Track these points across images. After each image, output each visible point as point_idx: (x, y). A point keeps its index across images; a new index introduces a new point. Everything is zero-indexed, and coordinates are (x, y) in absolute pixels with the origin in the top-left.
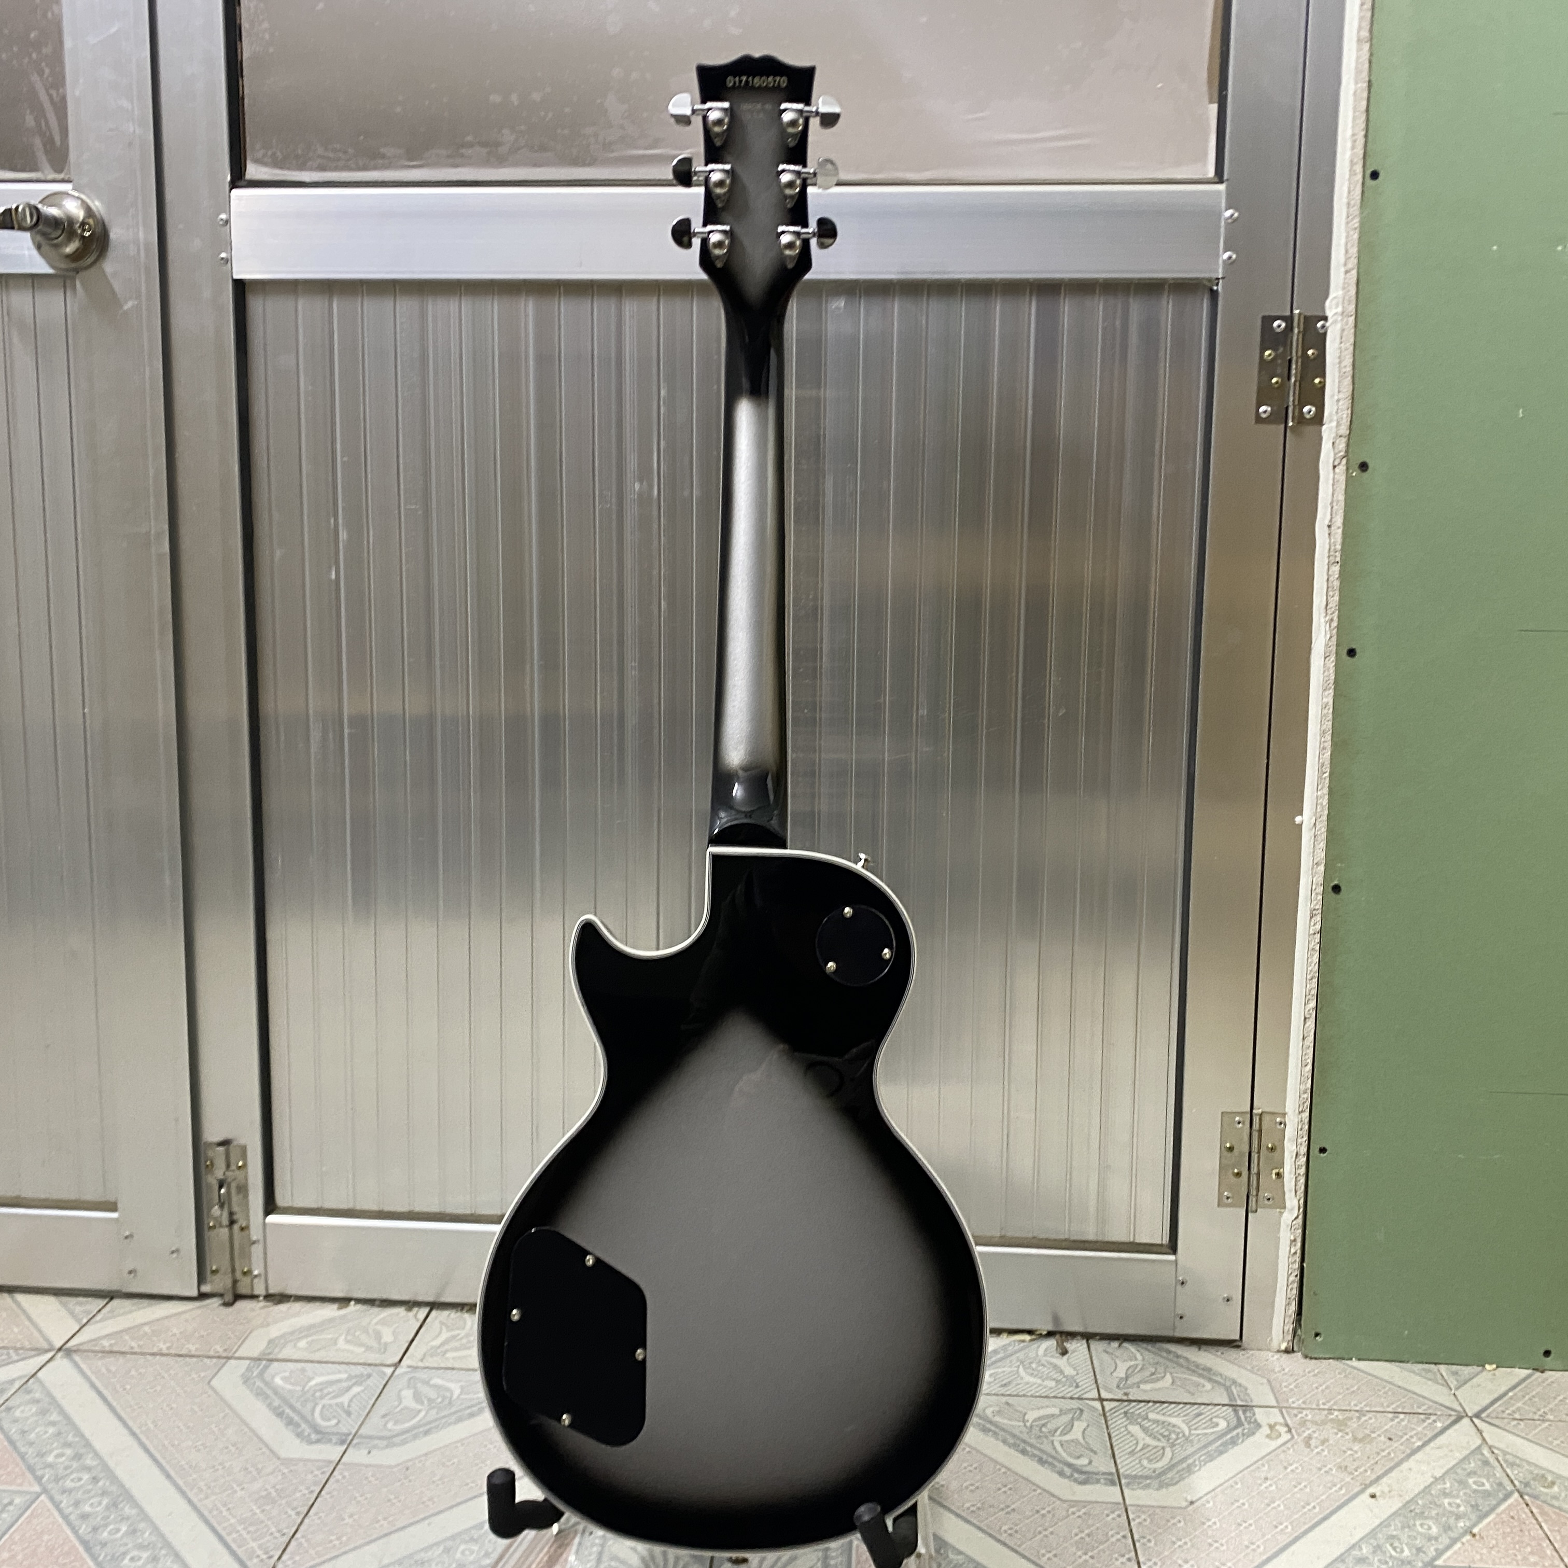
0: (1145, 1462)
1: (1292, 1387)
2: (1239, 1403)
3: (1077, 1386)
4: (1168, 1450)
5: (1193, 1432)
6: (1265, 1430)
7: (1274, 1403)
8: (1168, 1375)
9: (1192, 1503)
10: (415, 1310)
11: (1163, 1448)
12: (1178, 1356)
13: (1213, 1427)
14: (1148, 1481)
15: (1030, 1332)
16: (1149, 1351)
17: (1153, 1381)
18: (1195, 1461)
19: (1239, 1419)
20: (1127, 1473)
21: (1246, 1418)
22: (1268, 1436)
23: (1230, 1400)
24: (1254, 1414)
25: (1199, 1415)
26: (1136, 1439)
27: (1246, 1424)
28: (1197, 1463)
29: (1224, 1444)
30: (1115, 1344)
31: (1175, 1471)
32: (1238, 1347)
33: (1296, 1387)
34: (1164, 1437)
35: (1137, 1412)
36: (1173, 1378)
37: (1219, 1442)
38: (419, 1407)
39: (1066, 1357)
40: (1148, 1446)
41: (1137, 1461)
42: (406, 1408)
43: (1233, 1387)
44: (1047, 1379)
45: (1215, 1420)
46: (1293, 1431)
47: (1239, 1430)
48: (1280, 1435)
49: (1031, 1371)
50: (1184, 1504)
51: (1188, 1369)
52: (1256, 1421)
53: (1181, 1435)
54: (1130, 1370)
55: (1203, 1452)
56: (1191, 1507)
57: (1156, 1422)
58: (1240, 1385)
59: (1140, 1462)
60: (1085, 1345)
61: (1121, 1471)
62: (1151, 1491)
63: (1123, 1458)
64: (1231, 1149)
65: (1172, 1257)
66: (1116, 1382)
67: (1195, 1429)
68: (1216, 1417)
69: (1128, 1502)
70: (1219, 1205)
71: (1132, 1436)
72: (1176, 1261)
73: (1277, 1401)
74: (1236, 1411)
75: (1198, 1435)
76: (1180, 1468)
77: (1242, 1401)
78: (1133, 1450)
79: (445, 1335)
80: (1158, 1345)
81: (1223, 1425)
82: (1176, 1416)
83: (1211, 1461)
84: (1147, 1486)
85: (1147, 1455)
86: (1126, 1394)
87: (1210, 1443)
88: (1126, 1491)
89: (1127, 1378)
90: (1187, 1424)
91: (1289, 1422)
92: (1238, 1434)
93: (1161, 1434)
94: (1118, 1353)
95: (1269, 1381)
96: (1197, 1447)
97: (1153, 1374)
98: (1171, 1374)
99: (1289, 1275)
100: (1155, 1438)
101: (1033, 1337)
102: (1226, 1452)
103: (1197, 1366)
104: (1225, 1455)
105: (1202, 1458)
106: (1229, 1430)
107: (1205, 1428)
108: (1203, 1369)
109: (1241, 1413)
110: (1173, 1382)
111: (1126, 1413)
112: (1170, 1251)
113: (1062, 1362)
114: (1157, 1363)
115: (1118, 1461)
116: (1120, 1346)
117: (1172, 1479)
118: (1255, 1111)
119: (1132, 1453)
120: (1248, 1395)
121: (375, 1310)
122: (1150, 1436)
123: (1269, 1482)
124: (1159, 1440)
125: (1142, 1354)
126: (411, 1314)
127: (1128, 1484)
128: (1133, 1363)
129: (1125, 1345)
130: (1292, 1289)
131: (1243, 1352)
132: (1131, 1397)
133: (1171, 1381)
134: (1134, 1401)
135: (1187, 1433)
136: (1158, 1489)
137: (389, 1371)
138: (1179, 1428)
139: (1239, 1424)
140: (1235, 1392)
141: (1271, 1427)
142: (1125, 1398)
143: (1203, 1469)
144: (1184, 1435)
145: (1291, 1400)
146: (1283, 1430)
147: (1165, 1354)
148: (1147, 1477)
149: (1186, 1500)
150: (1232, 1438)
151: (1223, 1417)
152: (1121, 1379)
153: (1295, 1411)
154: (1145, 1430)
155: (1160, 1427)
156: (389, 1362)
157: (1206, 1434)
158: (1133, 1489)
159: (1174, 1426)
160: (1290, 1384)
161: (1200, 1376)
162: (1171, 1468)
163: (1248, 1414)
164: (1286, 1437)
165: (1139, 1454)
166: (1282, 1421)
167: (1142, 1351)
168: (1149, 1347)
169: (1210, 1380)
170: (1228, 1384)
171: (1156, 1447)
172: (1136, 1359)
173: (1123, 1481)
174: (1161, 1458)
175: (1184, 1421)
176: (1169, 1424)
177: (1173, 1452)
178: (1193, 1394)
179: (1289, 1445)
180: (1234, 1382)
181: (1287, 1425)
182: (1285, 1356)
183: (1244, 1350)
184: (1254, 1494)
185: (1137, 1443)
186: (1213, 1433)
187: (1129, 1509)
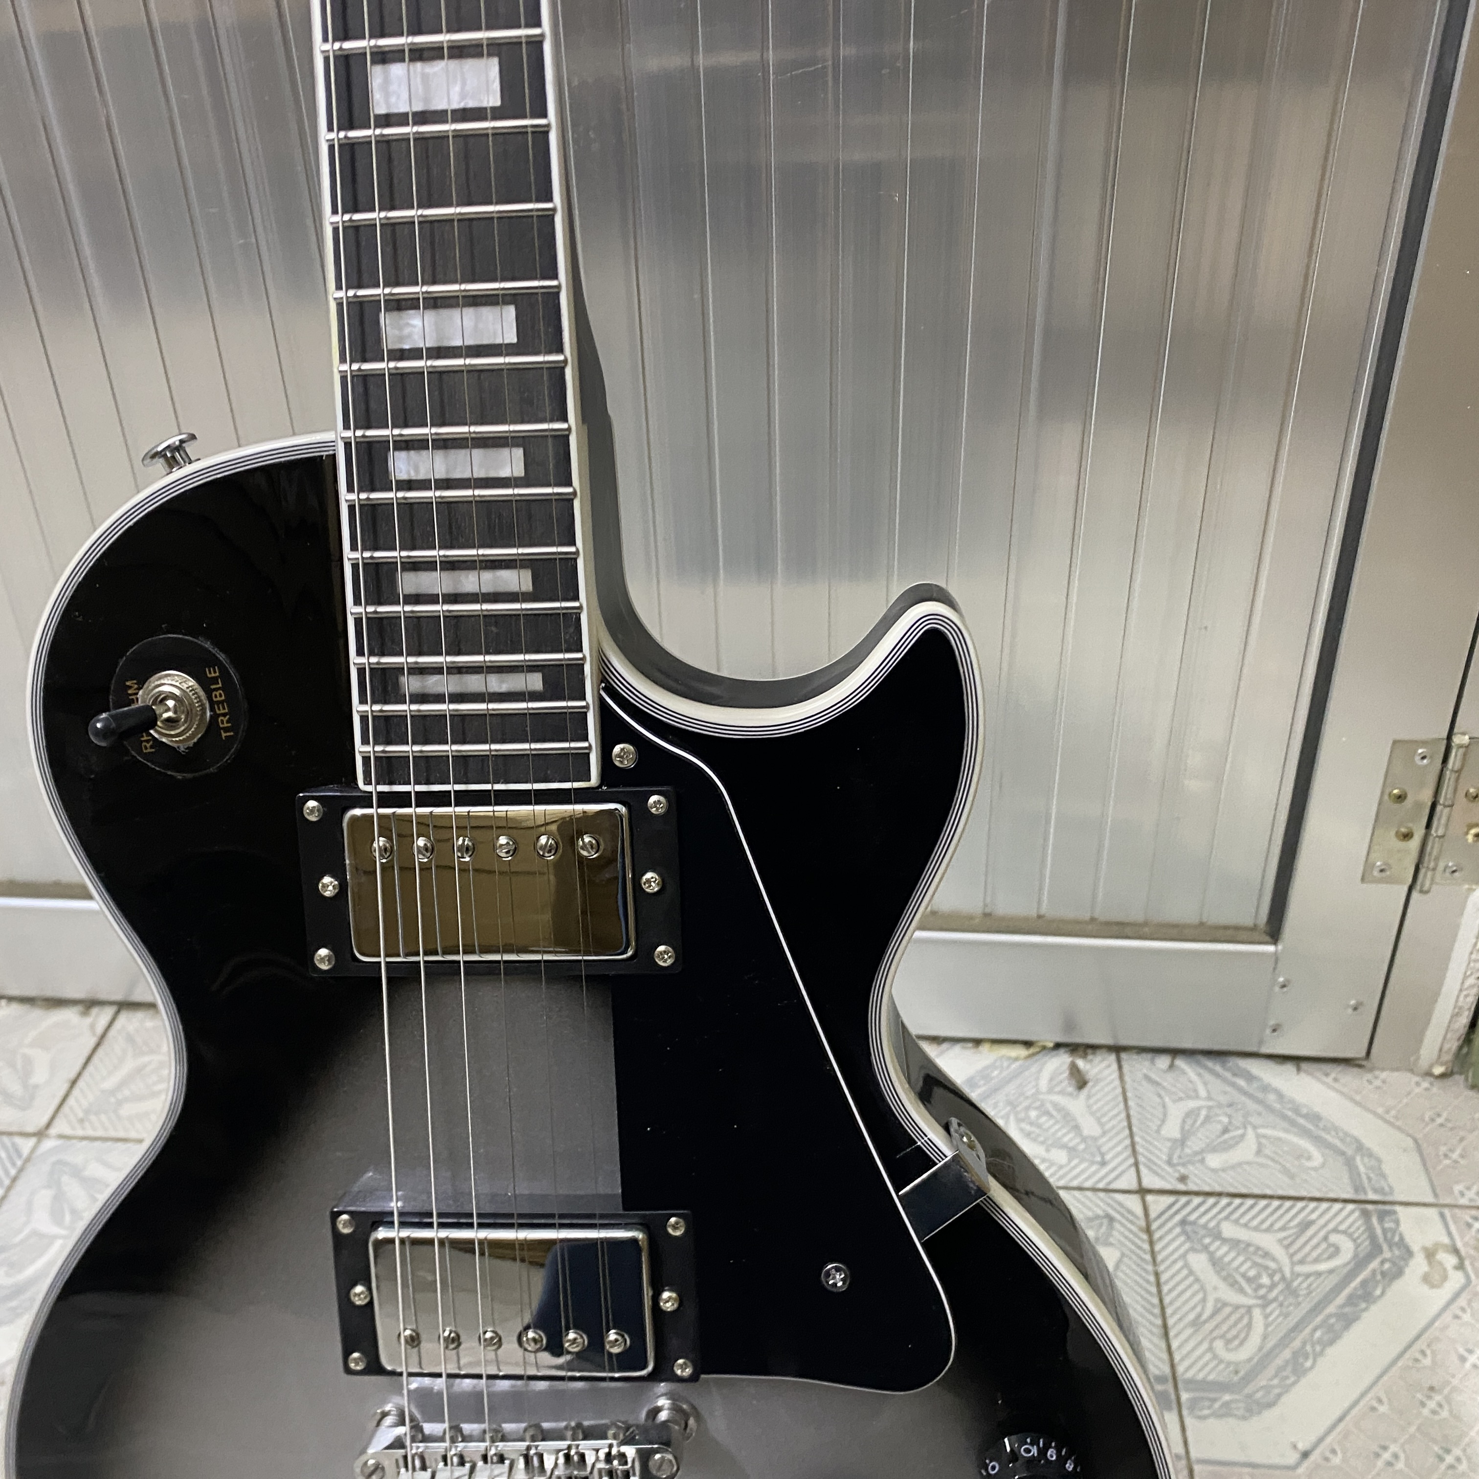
0: (1219, 1344)
1: (1455, 1156)
2: (1372, 1196)
3: (1103, 1163)
4: (1257, 1313)
5: (1299, 1269)
6: (1418, 1265)
7: (1430, 1199)
8: (1250, 1130)
9: (1305, 1455)
10: (95, 1011)
11: (1249, 1309)
12: (1266, 1088)
13: (1330, 1257)
14: (1227, 1397)
15: (1028, 1044)
16: (1217, 1075)
17: (1226, 1147)
18: (1304, 1344)
19: (1373, 1238)
20: (1189, 1375)
21: (1385, 1231)
22: (1426, 1279)
23: (1356, 1190)
24: (1397, 1222)
25: (1306, 1225)
26: (1203, 1288)
27: (1385, 1247)
28: (1308, 1348)
29: (1351, 1300)
30: (1163, 1062)
31: (1271, 1371)
32: (1360, 1066)
33: (1462, 1156)
34: (1249, 1280)
35: (1203, 1221)
36: (1258, 1136)
37: (1341, 1299)
38: (55, 1230)
39: (1085, 1091)
40: (1225, 1304)
41: (1205, 1346)
42: (35, 1233)
43: (1358, 1159)
44: (1053, 1145)
45: (1334, 1238)
46: (1467, 1263)
47: (1374, 1264)
48: (1445, 1278)
49: (1028, 1128)
50: (1292, 1458)
51: (1284, 1117)
52: (1402, 1239)
53: (1277, 1278)
54: (1189, 1122)
55: (1319, 1319)
56: (1306, 1464)
57: (1235, 1243)
58: (1370, 1155)
59: (1210, 1349)
60: (1115, 1066)
61: (1180, 1369)
62: (1231, 1421)
63: (1183, 1337)
64: (1401, 798)
65: (1271, 948)
66: (1165, 1147)
67: (1302, 1262)
68: (1335, 1230)
69: (1194, 1454)
70: (1363, 879)
71: (1197, 1280)
72: (1276, 953)
73: (1436, 1195)
74: (1366, 1214)
75: (1308, 1276)
76: (1279, 1362)
77: (1375, 1191)
78: (1199, 1315)
79: (130, 1065)
80: (1234, 1061)
81: (1347, 1248)
82: (1268, 1230)
83: (1331, 1342)
84: (1226, 1412)
85: (1225, 1327)
86: (1183, 1179)
87: (1327, 1299)
88: (1188, 1421)
89: (1182, 1142)
90: (1287, 1247)
91: (1459, 1245)
92: (1374, 1272)
93: (1244, 1276)
94: (1168, 1080)
95: (1416, 1141)
96: (1306, 1306)
97: (1225, 1131)
98: (1255, 1128)
99: (1465, 977)
100: (1234, 1285)
101: (1032, 1050)
102: (1356, 1318)
103: (1296, 1110)
104: (1357, 1328)
105: (1318, 1334)
106: (1360, 1263)
107: (1317, 1260)
108: (1306, 1116)
109: (1375, 1220)
110: (1259, 1152)
111: (1183, 1222)
112: (1268, 938)
113: (1077, 1105)
114: (1230, 1105)
115: (1175, 1345)
116: (1172, 1066)
117: (1267, 1389)
118: (1457, 740)
119: (1197, 1323)
120: (1383, 1176)
121: (36, 1014)
122: (1225, 1279)
123: (1438, 1398)
124: (1242, 1291)
125: (1205, 1084)
126: (88, 1020)
127: (1194, 1404)
128: (1192, 1104)
129: (1180, 1062)
130: (1466, 996)
131: (1369, 1076)
132: (1192, 1187)
133: (1254, 1147)
134: (1197, 1194)
135: (1288, 1275)
136: (1244, 1418)
137: (27, 1145)
138: (1274, 1259)
139: (1376, 1249)
140: (1362, 1169)
141: (1430, 1254)
142: (1181, 1187)
143: (1321, 1361)
144: (1283, 1278)
145: (1457, 1188)
146: (1450, 1261)
147: (1241, 1082)
148: (1223, 1387)
149: (1295, 1447)
150: (1364, 1283)
151: (1344, 1232)
152: (1175, 1141)
153: (1466, 1216)
154: (1215, 1262)
155: (1241, 1259)
156: (30, 1129)
157: (1319, 1274)
158: (1204, 1418)
159: (1267, 1255)
160: (1452, 1151)
161: (1305, 1133)
162: (1264, 1358)
163: (1388, 1225)
164: (1456, 1279)
165: (1209, 1326)
166: (1446, 1240)
167: (1207, 1076)
168: (1218, 1068)
169: (1318, 1141)
170: (1350, 1152)
171: (1237, 1307)
172: (1197, 1097)
173: (1185, 1396)
174: (1247, 1335)
175: (1280, 1241)
176: (1258, 1248)
177: (1266, 1317)
178: (1292, 1177)
179: (1462, 1301)
180: (1360, 1147)
181: (1456, 1251)
182: (1438, 1083)
183: (1371, 1070)
184: (1412, 1429)
185: (1204, 1300)
186: (1331, 1271)
187: (1197, 1468)
